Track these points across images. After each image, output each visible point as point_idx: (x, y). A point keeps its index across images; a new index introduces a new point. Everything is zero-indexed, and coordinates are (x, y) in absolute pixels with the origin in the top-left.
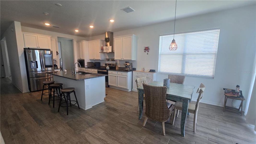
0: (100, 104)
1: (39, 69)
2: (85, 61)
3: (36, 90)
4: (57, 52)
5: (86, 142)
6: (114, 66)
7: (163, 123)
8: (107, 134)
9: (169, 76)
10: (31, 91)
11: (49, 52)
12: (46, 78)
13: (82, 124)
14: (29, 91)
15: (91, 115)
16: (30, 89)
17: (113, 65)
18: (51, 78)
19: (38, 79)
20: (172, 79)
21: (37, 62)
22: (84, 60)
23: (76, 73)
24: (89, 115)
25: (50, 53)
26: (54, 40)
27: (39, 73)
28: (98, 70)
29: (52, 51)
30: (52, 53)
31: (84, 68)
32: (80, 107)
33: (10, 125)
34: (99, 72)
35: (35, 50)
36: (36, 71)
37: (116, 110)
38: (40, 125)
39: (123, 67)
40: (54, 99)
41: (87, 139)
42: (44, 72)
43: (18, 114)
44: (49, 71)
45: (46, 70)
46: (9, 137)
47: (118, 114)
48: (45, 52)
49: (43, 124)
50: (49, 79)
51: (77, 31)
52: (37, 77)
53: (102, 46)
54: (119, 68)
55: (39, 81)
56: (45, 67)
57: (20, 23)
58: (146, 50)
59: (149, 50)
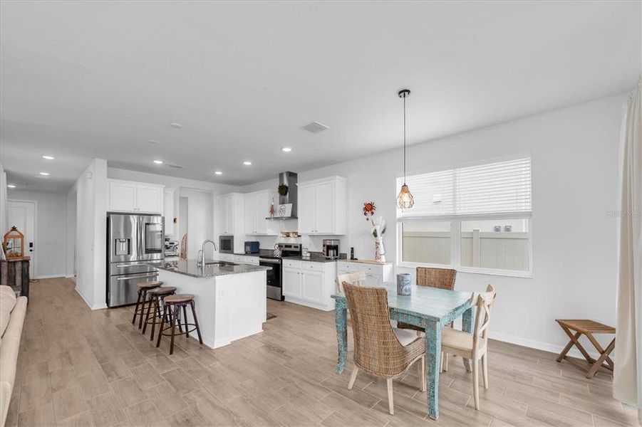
0: (251, 336)
1: (133, 256)
2: (235, 238)
3: (123, 303)
4: (175, 220)
5: (195, 415)
6: (298, 250)
7: (388, 380)
8: (244, 401)
9: (417, 270)
10: (109, 308)
11: (160, 218)
12: (148, 277)
13: (198, 378)
14: (105, 306)
15: (222, 360)
16: (108, 301)
17: (295, 247)
19: (128, 280)
20: (425, 277)
21: (129, 240)
22: (232, 237)
23: (206, 264)
24: (218, 360)
26: (171, 193)
27: (133, 266)
28: (261, 259)
29: (165, 217)
31: (232, 255)
32: (204, 342)
33: (51, 373)
34: (262, 264)
35: (131, 216)
36: (127, 261)
37: (283, 352)
38: (109, 376)
39: (318, 253)
40: (154, 321)
41: (199, 408)
42: (144, 263)
43: (71, 353)
44: (155, 262)
45: (147, 258)
46: (42, 395)
47: (285, 362)
48: (150, 220)
49: (117, 375)
50: (153, 279)
51: (219, 173)
52: (127, 274)
53: (273, 204)
54: (309, 255)
55: (130, 282)
56: (146, 253)
57: (106, 162)
58: (367, 210)
59: (373, 210)
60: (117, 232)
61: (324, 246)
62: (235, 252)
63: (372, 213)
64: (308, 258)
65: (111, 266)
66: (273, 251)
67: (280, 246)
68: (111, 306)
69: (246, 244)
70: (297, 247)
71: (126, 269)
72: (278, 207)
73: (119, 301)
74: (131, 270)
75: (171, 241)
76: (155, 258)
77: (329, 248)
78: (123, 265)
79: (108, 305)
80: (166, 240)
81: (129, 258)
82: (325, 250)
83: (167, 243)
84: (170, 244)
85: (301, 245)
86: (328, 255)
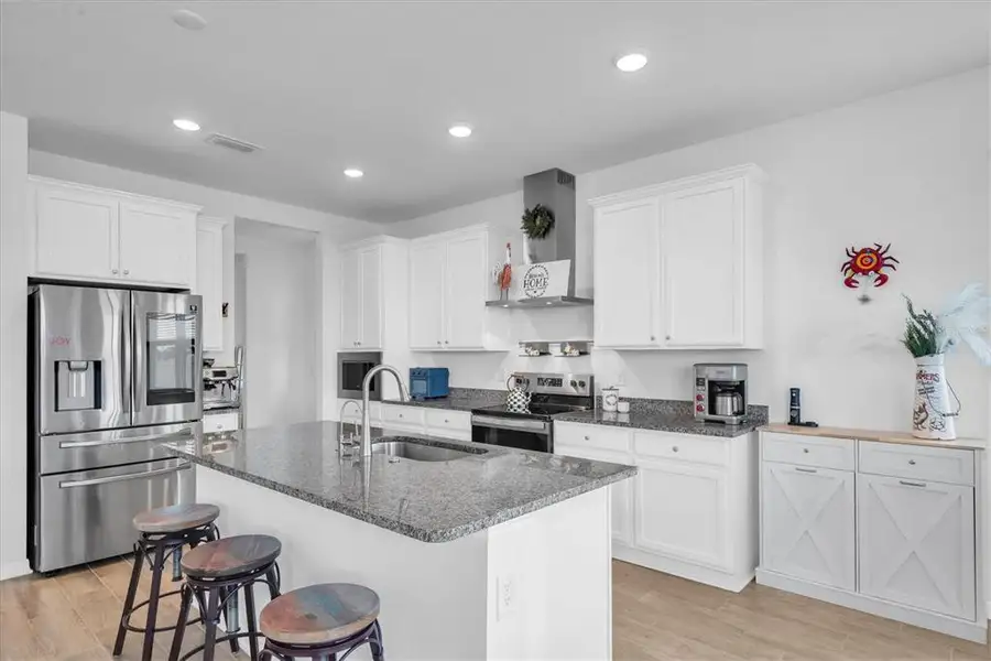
1: (111, 414)
3: (79, 559)
4: (225, 307)
6: (586, 392)
10: (38, 574)
11: (178, 304)
12: (149, 477)
14: (24, 568)
16: (32, 553)
18: (179, 474)
19: (95, 486)
21: (98, 365)
25: (181, 310)
27: (109, 444)
28: (475, 418)
29: (200, 298)
30: (195, 308)
31: (378, 406)
35: (101, 290)
36: (92, 429)
42: (139, 434)
44: (170, 430)
45: (151, 418)
48: (154, 304)
50: (166, 481)
51: (354, 174)
52: (90, 470)
53: (508, 261)
54: (624, 407)
55: (101, 494)
56: (149, 403)
57: (24, 121)
58: (856, 270)
59: (884, 271)
60: (61, 341)
61: (699, 382)
62: (385, 398)
63: (883, 279)
64: (625, 418)
65: (44, 445)
66: (505, 394)
67: (520, 380)
68: (43, 568)
69: (416, 374)
70: (582, 384)
71: (89, 453)
72: (522, 269)
73: (68, 552)
74: (102, 459)
75: (217, 366)
76: (169, 419)
77: (717, 389)
78: (80, 442)
79: (32, 566)
80: (207, 364)
81: (98, 420)
82: (705, 395)
83: (208, 374)
84: (217, 374)
85: (592, 378)
86: (712, 410)
